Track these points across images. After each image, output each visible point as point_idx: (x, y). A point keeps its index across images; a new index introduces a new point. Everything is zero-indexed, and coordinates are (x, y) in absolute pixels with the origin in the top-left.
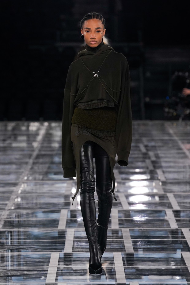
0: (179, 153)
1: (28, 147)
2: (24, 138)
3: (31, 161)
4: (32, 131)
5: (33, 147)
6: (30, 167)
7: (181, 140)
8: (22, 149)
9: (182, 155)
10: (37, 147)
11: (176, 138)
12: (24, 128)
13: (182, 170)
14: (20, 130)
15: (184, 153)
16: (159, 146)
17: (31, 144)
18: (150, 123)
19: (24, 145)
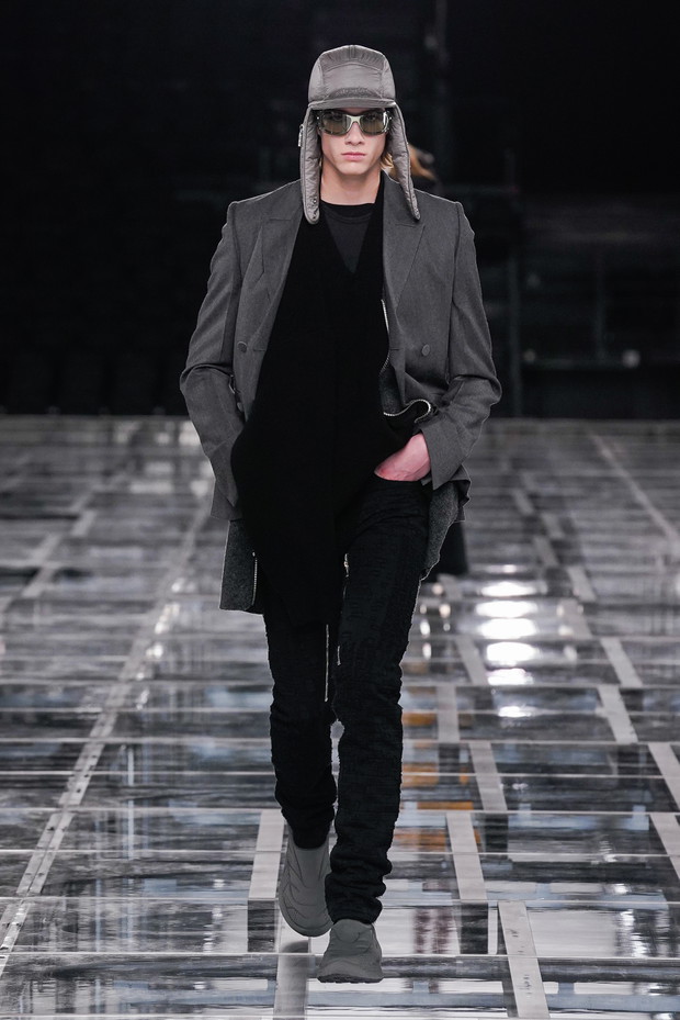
0: (632, 519)
1: (177, 495)
2: (164, 468)
3: (190, 537)
4: (188, 446)
5: (190, 495)
6: (187, 553)
7: (636, 478)
8: (158, 502)
9: (643, 525)
10: (207, 497)
11: (620, 472)
12: (163, 439)
13: (640, 568)
14: (155, 445)
15: (648, 518)
16: (573, 498)
17: (187, 485)
18: (543, 427)
19: (163, 488)
